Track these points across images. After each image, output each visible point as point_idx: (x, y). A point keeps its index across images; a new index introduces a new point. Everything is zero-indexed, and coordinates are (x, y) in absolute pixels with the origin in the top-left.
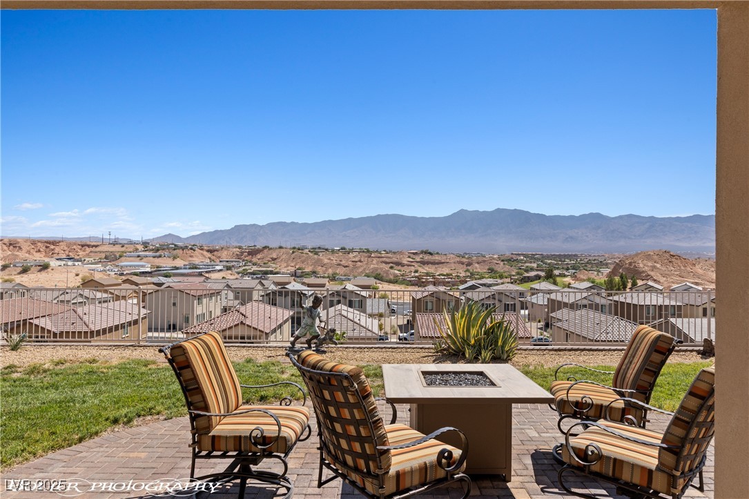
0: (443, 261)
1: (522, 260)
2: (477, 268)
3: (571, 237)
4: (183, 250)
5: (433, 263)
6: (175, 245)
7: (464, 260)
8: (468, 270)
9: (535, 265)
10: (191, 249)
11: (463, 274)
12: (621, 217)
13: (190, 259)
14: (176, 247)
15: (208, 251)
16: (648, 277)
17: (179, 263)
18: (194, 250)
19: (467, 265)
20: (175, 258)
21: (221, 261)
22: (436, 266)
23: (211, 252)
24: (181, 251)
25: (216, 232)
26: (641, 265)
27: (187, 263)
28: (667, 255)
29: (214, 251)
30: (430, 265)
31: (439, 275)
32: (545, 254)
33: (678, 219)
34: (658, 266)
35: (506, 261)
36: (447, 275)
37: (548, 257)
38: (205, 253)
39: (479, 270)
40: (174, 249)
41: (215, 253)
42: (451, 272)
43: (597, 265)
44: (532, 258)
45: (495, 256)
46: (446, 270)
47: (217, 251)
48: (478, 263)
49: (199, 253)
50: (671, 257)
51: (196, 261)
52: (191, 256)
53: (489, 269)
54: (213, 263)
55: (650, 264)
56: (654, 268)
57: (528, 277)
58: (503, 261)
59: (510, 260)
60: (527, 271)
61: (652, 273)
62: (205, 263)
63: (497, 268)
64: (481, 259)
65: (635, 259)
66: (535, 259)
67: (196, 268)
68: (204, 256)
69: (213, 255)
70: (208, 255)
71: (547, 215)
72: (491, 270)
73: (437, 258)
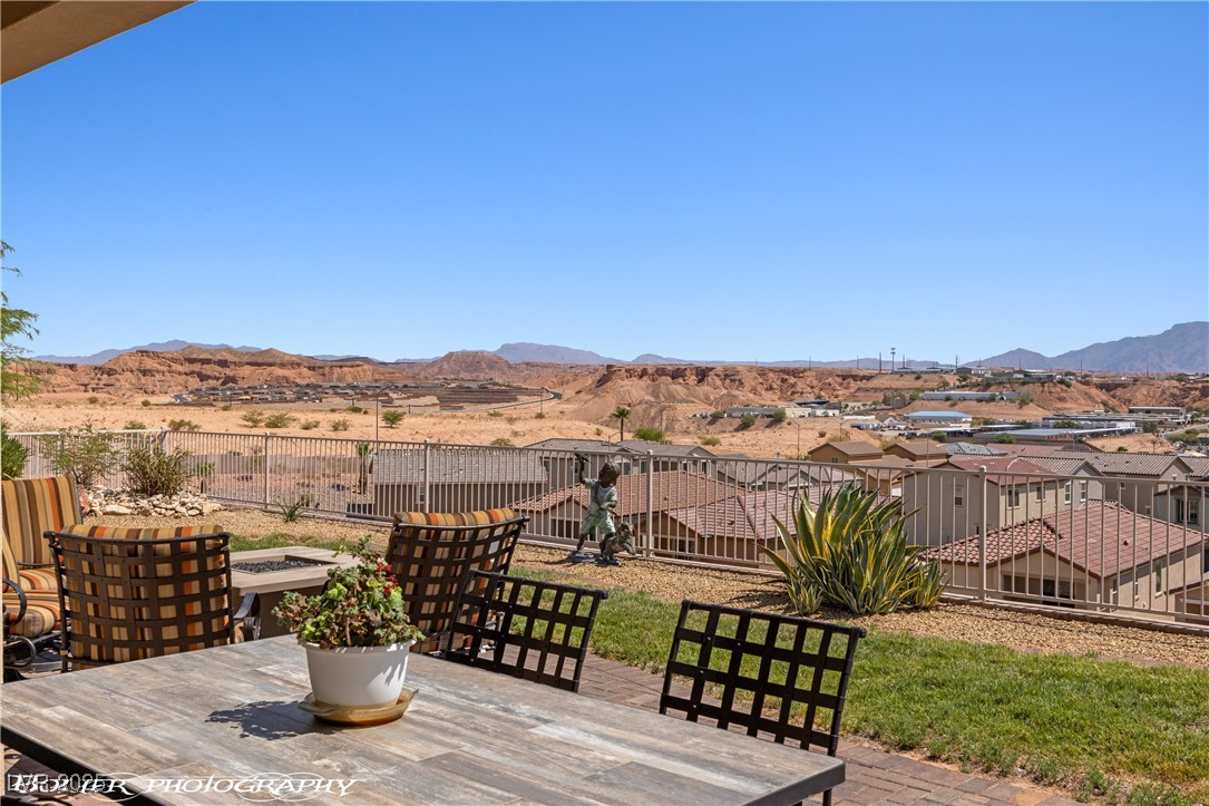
4: (1043, 384)
6: (1027, 375)
10: (1061, 382)
13: (1060, 405)
14: (1028, 379)
15: (1101, 387)
17: (1033, 413)
18: (1069, 386)
20: (1023, 403)
21: (1131, 411)
23: (1108, 390)
24: (1038, 388)
25: (1127, 341)
27: (1049, 414)
29: (1116, 386)
38: (1094, 391)
40: (1024, 384)
41: (1119, 392)
47: (1123, 386)
49: (1080, 392)
51: (1073, 409)
52: (1061, 399)
54: (1111, 414)
62: (1092, 415)
67: (1071, 426)
68: (1091, 399)
69: (1114, 397)
70: (1102, 395)
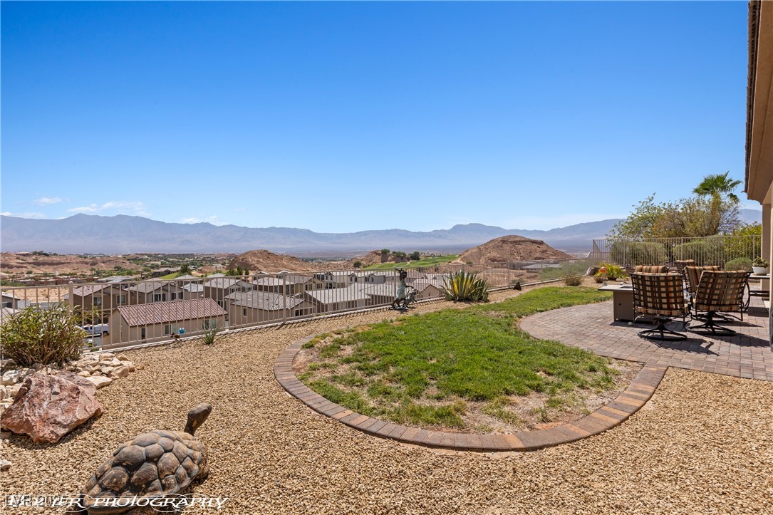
0: (63, 262)
1: (147, 259)
2: (103, 267)
3: (187, 241)
5: (51, 264)
7: (87, 260)
8: (92, 270)
9: (159, 263)
11: (89, 273)
12: (224, 227)
16: (255, 268)
19: (91, 265)
22: (55, 266)
26: (250, 260)
28: (266, 253)
30: (47, 266)
31: (60, 275)
32: (166, 253)
33: (261, 229)
34: (261, 260)
35: (132, 260)
36: (70, 274)
37: (170, 256)
39: (105, 269)
42: (74, 271)
43: (210, 261)
44: (156, 257)
45: (120, 256)
46: (68, 271)
48: (103, 262)
50: (267, 255)
53: (115, 268)
55: (256, 259)
56: (258, 262)
57: (159, 272)
58: (128, 260)
59: (135, 259)
60: (153, 268)
61: (258, 266)
63: (123, 266)
64: (106, 259)
65: (246, 256)
66: (158, 258)
71: (167, 222)
72: (118, 268)
73: (55, 259)
